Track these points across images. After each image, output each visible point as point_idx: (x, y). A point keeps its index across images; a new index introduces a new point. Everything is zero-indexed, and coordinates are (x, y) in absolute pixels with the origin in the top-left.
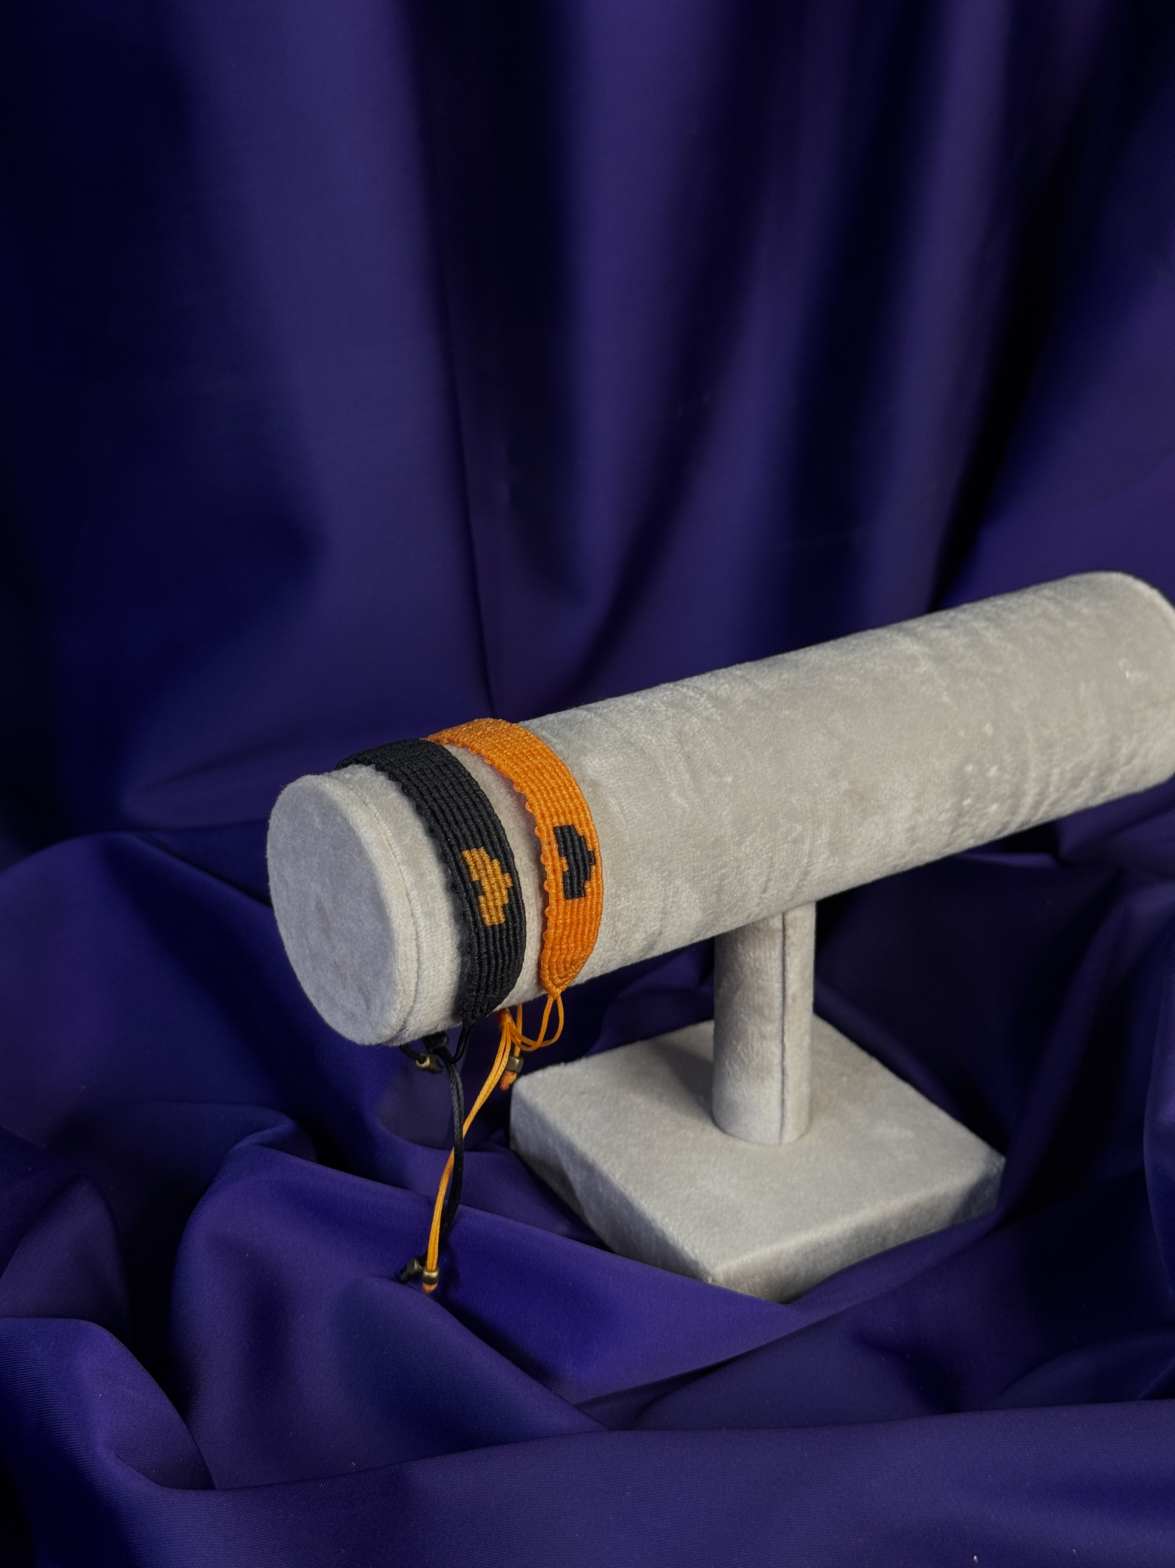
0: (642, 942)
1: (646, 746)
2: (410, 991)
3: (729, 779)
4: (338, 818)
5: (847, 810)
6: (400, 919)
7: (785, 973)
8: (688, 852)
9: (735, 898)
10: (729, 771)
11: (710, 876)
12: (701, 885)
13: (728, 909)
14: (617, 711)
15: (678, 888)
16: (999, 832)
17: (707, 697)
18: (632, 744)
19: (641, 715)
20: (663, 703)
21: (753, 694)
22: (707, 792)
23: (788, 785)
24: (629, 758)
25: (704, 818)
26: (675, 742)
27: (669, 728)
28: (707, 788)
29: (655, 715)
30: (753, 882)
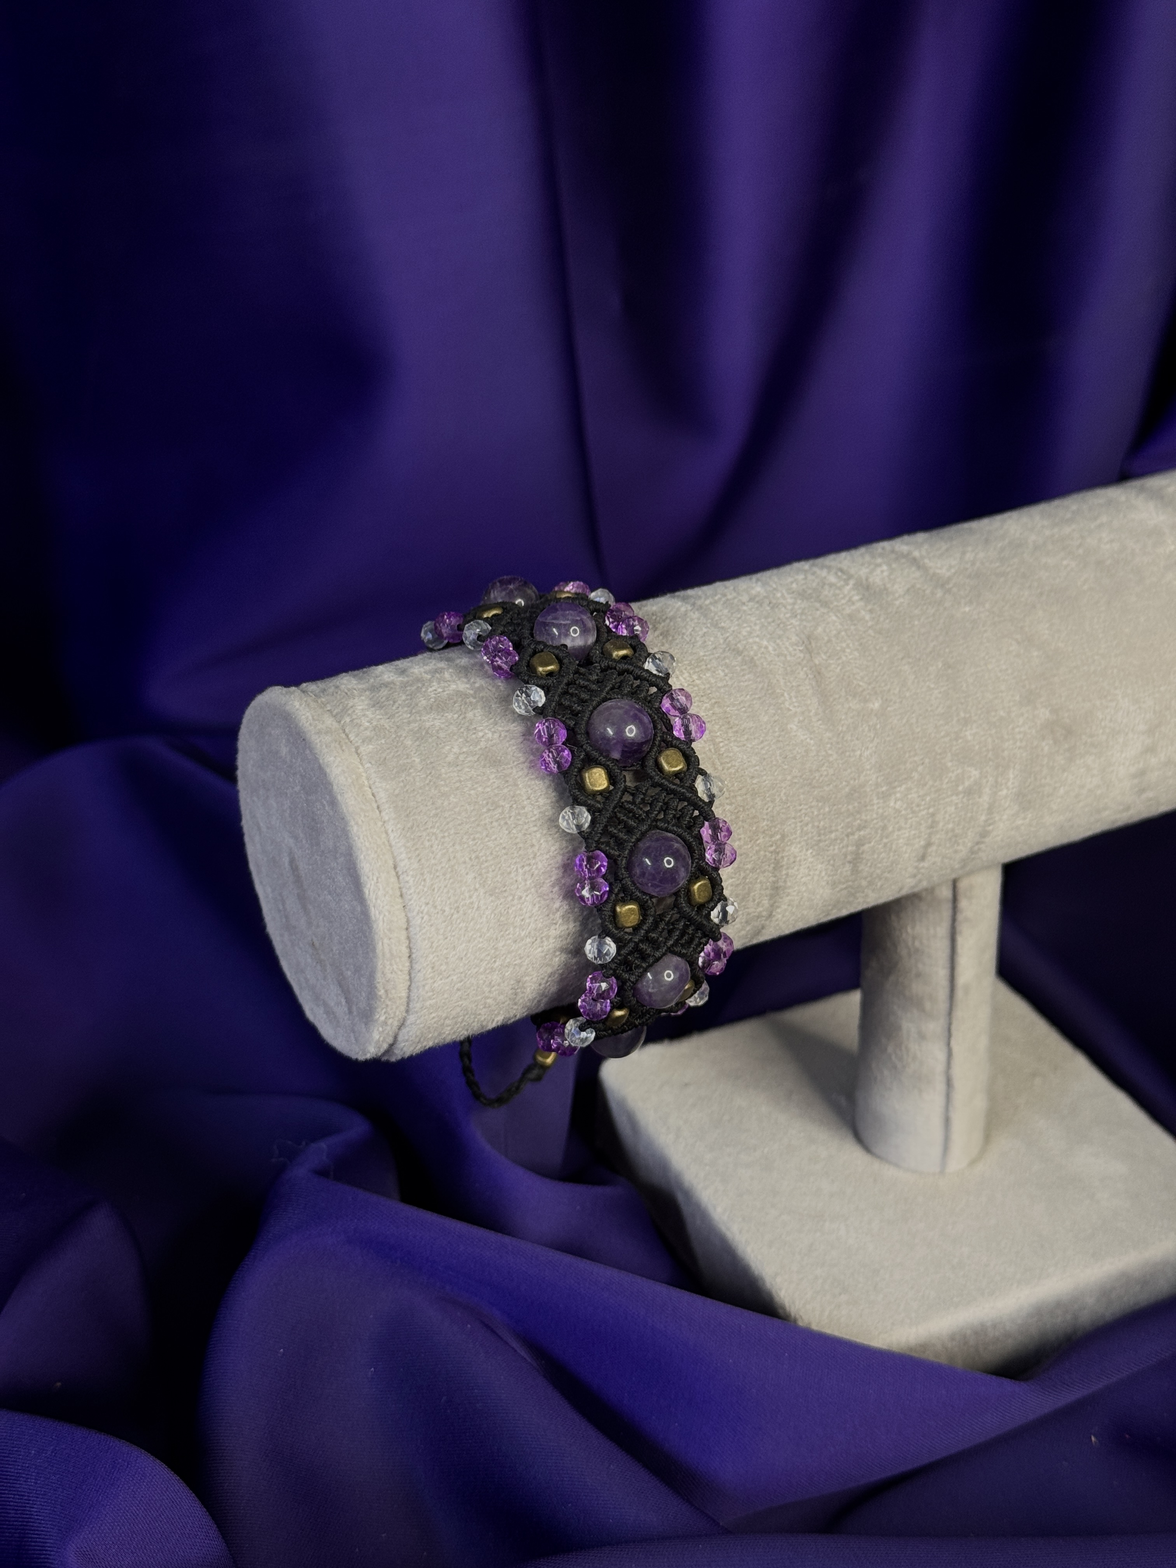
1: (759, 655)
3: (876, 705)
4: (308, 752)
5: (1046, 748)
8: (811, 807)
9: (879, 868)
10: (876, 693)
11: (842, 840)
12: (830, 852)
13: (869, 882)
14: (725, 603)
15: (795, 857)
17: (854, 585)
18: (739, 653)
19: (757, 609)
20: (790, 590)
21: (920, 581)
22: (843, 722)
23: (962, 715)
24: (733, 673)
25: (836, 760)
26: (801, 651)
27: (793, 630)
28: (843, 717)
29: (776, 610)
30: (905, 848)
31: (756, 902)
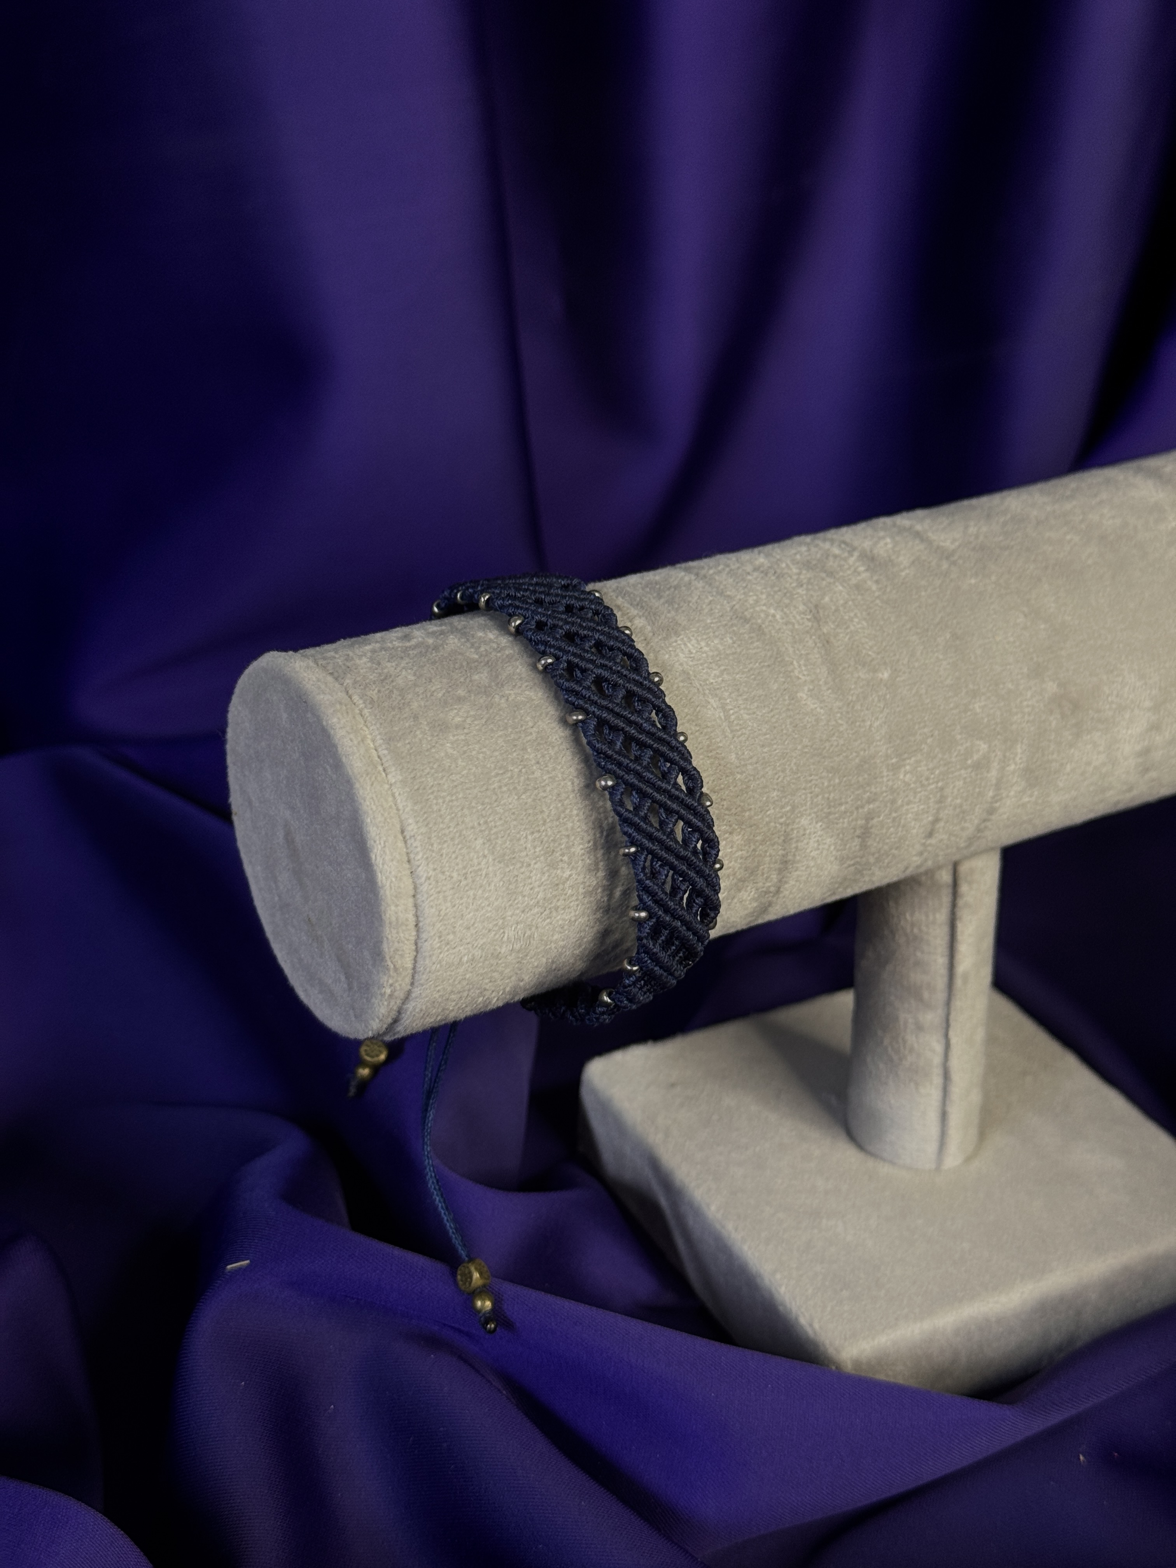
1: (767, 623)
2: (405, 969)
3: (885, 675)
4: (309, 715)
5: (1054, 724)
7: (954, 944)
8: (821, 778)
9: (887, 844)
10: (885, 663)
11: (852, 813)
12: (840, 825)
13: (876, 858)
14: (729, 573)
15: (805, 830)
17: (859, 556)
18: (747, 621)
19: (762, 578)
20: (795, 562)
21: (925, 554)
22: (852, 692)
23: (971, 686)
24: (741, 640)
25: (847, 729)
26: (808, 620)
27: (800, 599)
28: (853, 687)
29: (782, 580)
30: (913, 823)
31: (765, 875)
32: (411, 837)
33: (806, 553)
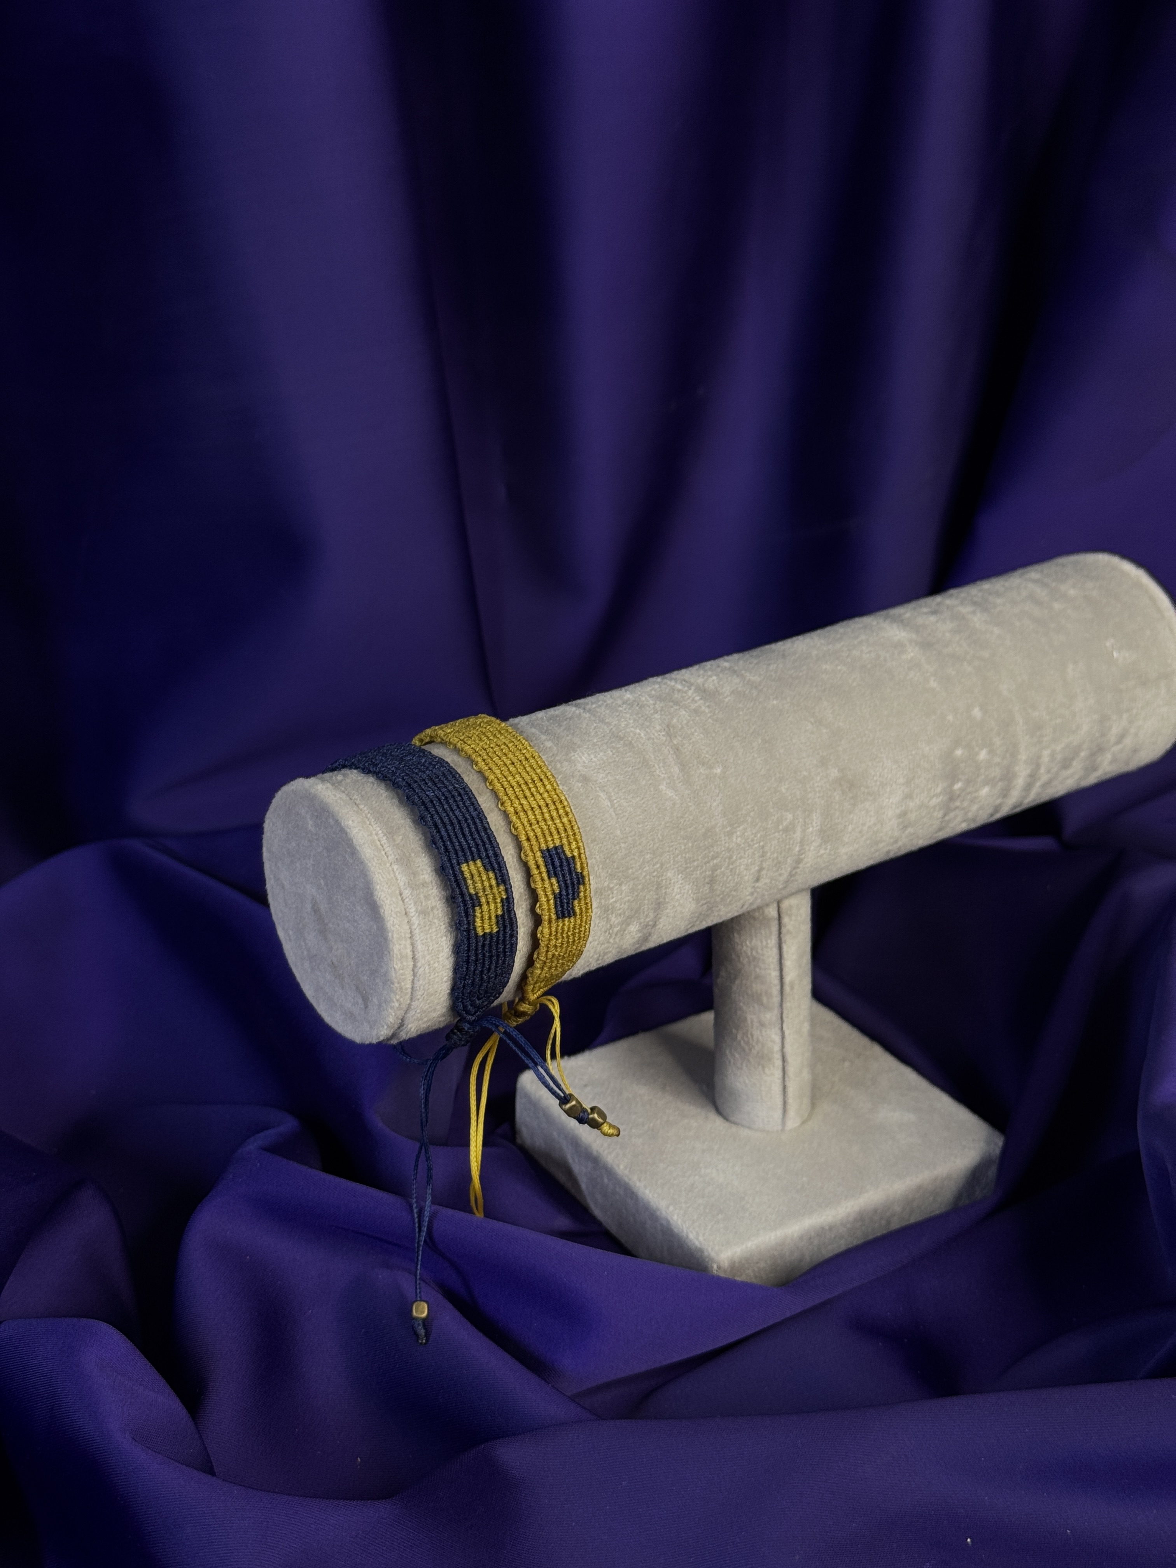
0: (636, 934)
1: (635, 740)
2: (406, 989)
3: (718, 770)
4: (331, 820)
5: (837, 798)
6: (394, 918)
7: (783, 961)
8: (679, 843)
9: (728, 888)
10: (718, 762)
11: (702, 867)
12: (694, 876)
13: (722, 899)
14: (606, 706)
15: (671, 880)
16: (992, 815)
17: (695, 690)
18: (621, 739)
19: (630, 709)
20: (651, 696)
21: (741, 685)
22: (696, 783)
23: (778, 775)
24: (618, 752)
25: (695, 809)
26: (663, 735)
27: (657, 722)
28: (697, 780)
29: (643, 709)
30: (745, 872)
31: (646, 913)
32: (406, 898)
33: (659, 689)
